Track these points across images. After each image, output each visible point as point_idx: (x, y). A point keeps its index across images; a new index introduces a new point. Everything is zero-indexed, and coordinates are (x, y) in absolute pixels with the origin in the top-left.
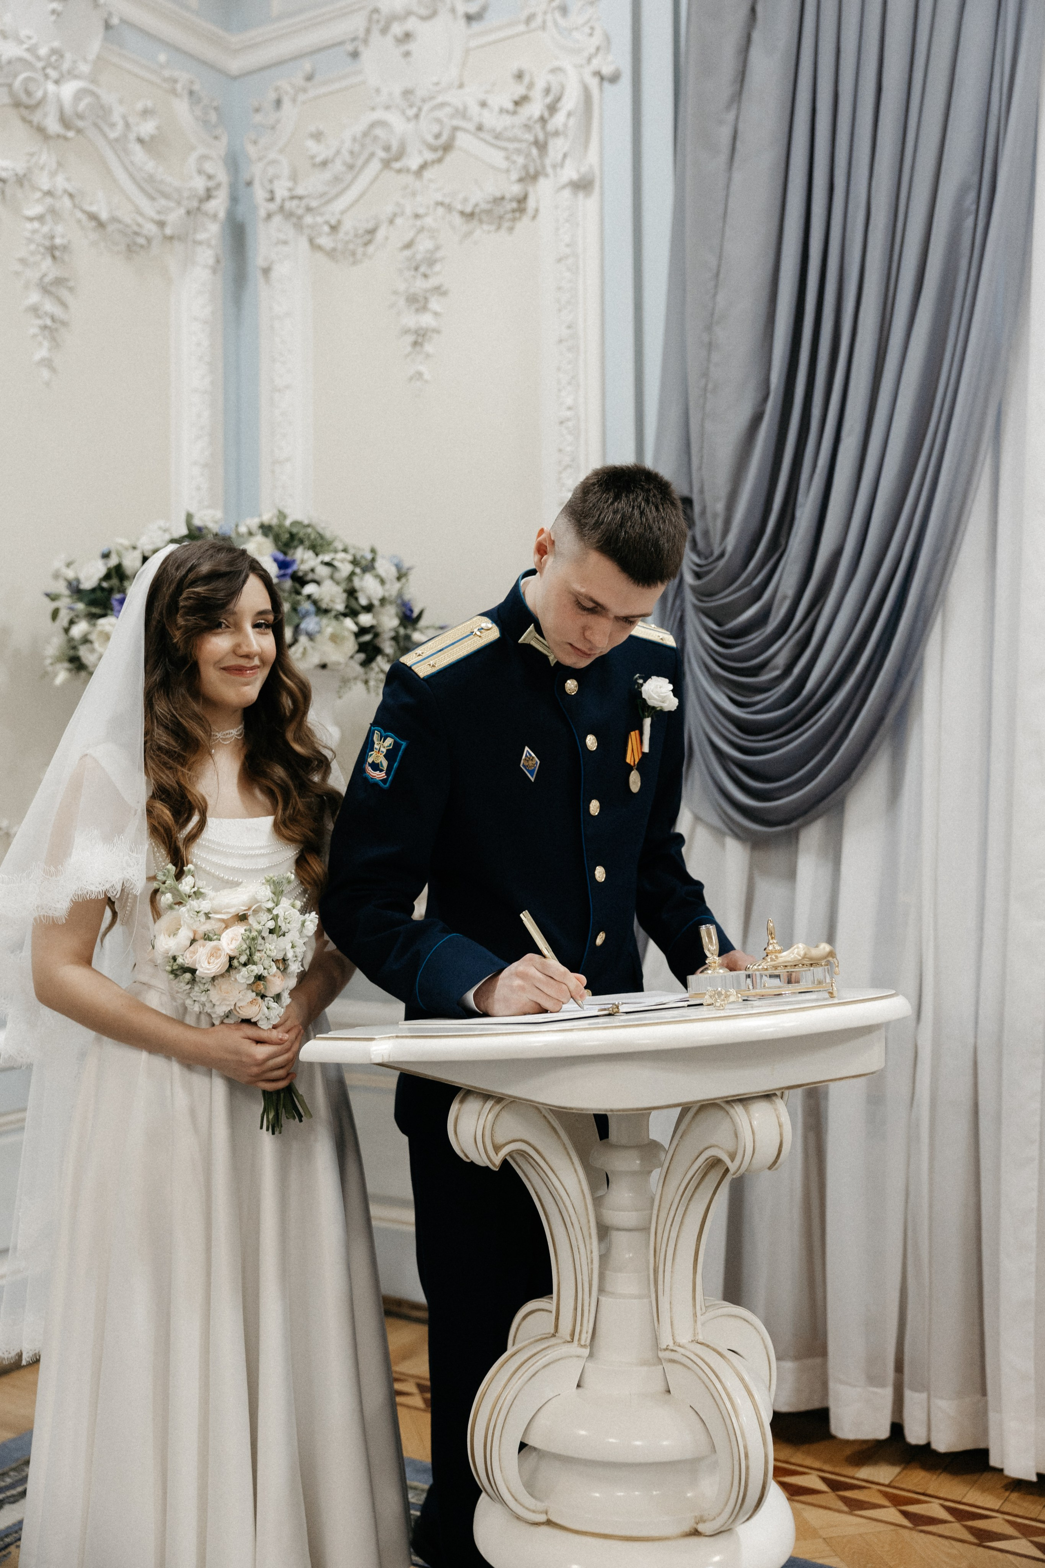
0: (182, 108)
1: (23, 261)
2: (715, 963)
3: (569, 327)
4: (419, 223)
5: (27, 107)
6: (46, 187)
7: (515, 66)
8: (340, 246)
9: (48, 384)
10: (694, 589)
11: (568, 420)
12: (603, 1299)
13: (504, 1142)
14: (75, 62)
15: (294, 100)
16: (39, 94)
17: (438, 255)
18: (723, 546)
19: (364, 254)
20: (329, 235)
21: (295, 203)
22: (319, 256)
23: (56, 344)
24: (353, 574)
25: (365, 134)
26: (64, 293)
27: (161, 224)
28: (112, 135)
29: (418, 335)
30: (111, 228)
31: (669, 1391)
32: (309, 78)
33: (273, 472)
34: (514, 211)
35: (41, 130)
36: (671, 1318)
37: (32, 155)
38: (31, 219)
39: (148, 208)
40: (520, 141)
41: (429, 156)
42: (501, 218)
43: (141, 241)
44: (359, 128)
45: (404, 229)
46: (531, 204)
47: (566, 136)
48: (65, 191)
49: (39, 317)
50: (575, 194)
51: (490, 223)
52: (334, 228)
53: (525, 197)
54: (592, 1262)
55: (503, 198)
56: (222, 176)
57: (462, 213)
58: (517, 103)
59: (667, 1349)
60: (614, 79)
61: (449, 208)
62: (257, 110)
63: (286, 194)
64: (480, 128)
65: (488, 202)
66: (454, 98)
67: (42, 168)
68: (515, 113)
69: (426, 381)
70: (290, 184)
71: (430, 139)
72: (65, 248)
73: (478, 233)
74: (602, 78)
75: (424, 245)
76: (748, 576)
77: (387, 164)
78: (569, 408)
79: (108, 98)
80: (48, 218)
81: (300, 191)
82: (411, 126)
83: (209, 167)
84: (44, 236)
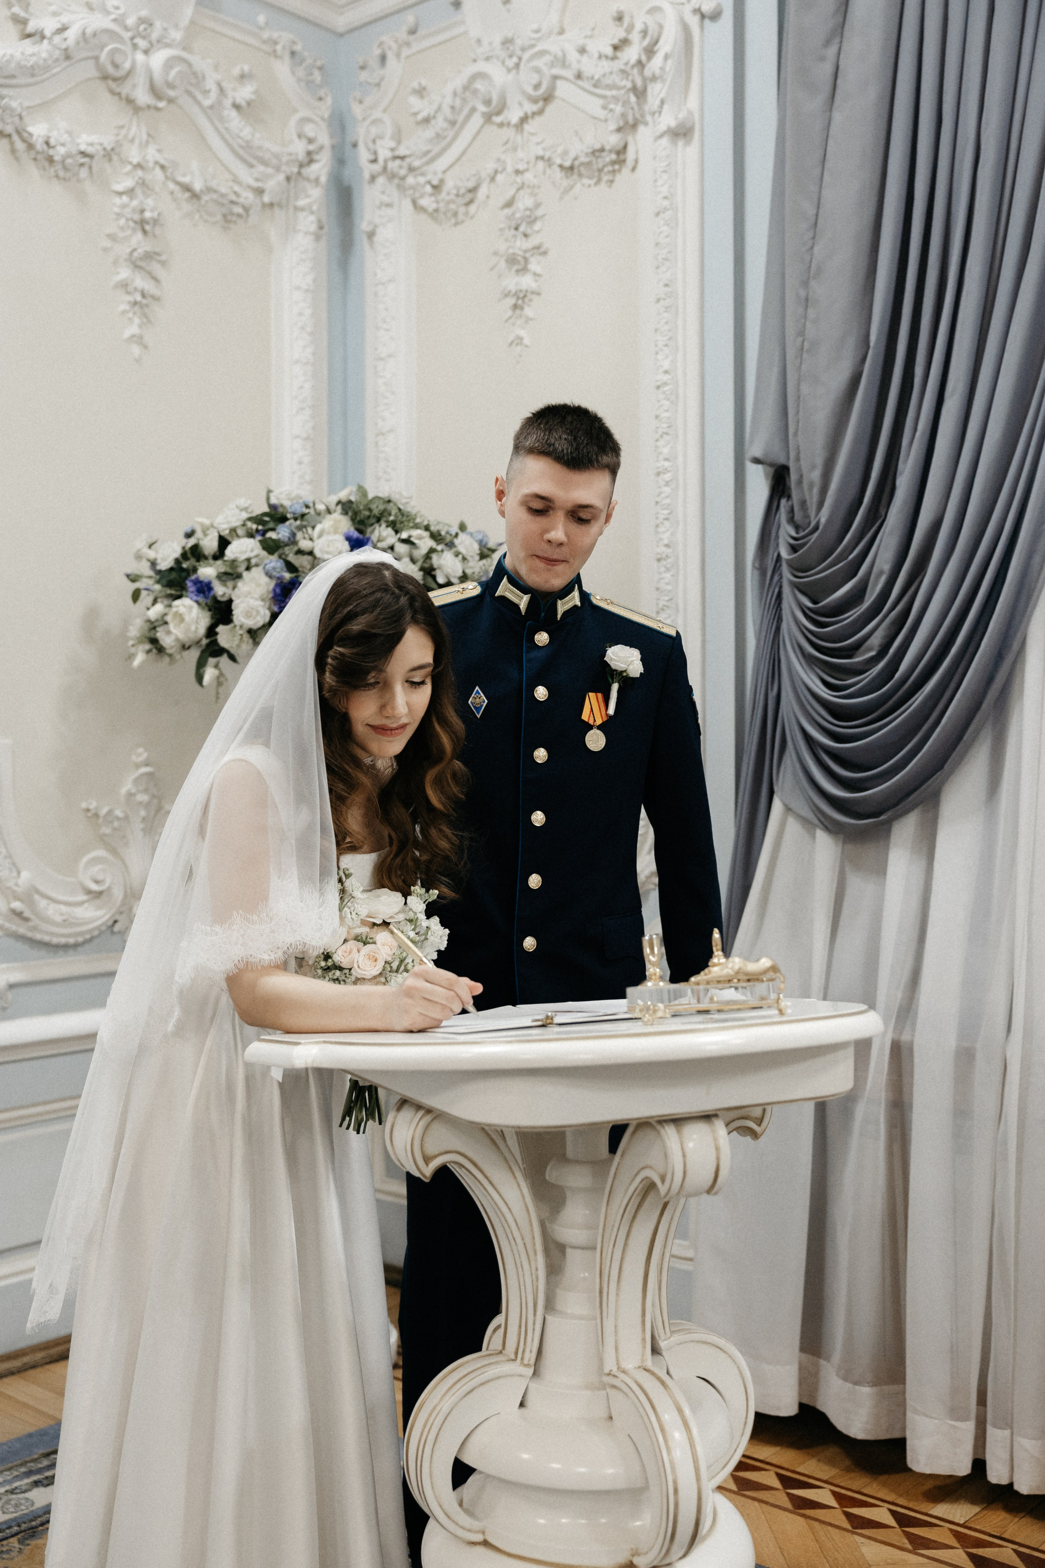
0: (282, 69)
1: (112, 237)
2: (655, 974)
3: (666, 285)
4: (519, 179)
5: (115, 79)
6: (135, 161)
7: (613, 10)
8: (441, 205)
9: (138, 361)
10: (790, 563)
11: (665, 384)
12: (549, 1318)
13: (437, 1153)
14: (165, 29)
15: (398, 55)
16: (127, 65)
17: (539, 212)
18: (818, 518)
19: (466, 214)
20: (431, 195)
21: (398, 162)
22: (423, 217)
23: (147, 320)
24: (432, 551)
25: (466, 88)
26: (156, 268)
27: (260, 192)
28: (207, 103)
29: (518, 298)
30: (205, 198)
31: (611, 1418)
32: (413, 32)
33: (376, 443)
34: (613, 163)
35: (130, 101)
36: (616, 1342)
37: (122, 127)
38: (120, 194)
39: (247, 176)
40: (619, 88)
41: (530, 108)
42: (600, 170)
43: (238, 210)
44: (459, 82)
45: (505, 186)
46: (630, 155)
47: (663, 81)
48: (156, 163)
49: (128, 293)
50: (674, 143)
51: (590, 178)
52: (437, 188)
53: (625, 147)
54: (537, 1280)
55: (602, 150)
56: (324, 139)
57: (561, 166)
58: (616, 48)
59: (609, 1374)
60: (715, 16)
61: (549, 162)
62: (363, 68)
63: (389, 154)
64: (579, 76)
65: (587, 154)
66: (553, 45)
67: (132, 141)
68: (614, 58)
69: (526, 346)
70: (392, 144)
71: (530, 90)
72: (155, 222)
73: (578, 186)
74: (703, 16)
75: (525, 202)
76: (844, 550)
77: (488, 118)
78: (666, 372)
79: (200, 64)
80: (139, 191)
81: (402, 151)
82: (511, 76)
83: (310, 130)
84: (134, 211)
